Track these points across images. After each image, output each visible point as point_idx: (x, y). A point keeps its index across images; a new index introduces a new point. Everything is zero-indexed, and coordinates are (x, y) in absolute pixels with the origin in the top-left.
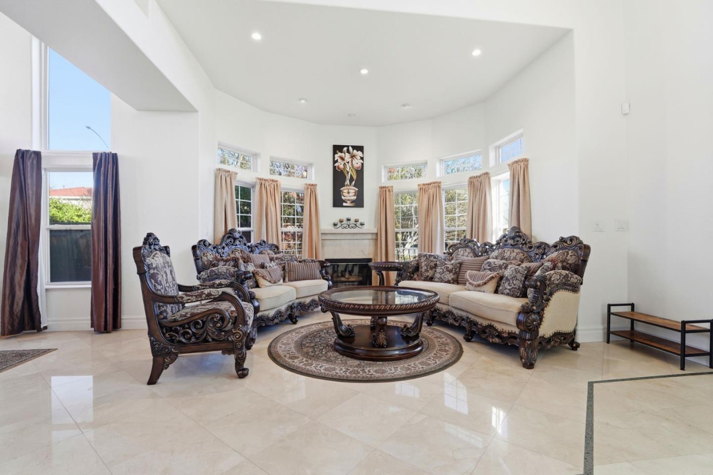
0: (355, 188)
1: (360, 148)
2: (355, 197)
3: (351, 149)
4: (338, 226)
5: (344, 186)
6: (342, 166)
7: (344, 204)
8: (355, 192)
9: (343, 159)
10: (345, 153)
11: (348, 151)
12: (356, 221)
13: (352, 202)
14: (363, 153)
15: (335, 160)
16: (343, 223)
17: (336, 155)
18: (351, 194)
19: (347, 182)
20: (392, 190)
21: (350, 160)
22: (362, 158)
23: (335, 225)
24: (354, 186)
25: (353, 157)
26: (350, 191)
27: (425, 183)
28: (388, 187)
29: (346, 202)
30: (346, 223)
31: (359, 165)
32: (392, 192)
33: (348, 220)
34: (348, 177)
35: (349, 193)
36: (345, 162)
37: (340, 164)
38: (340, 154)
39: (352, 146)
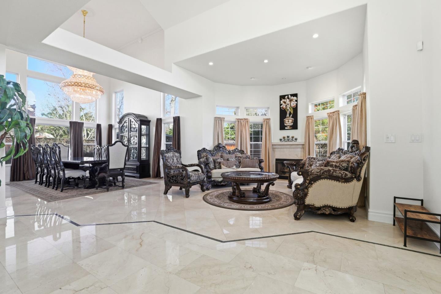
0: (292, 118)
1: (296, 95)
2: (292, 124)
3: (290, 96)
4: (282, 141)
5: (286, 118)
6: (284, 107)
7: (286, 128)
8: (293, 121)
9: (285, 103)
10: (286, 99)
11: (288, 98)
12: (293, 137)
13: (291, 126)
14: (297, 98)
15: (281, 104)
16: (285, 139)
17: (281, 101)
18: (290, 122)
19: (288, 115)
20: (313, 118)
21: (289, 103)
22: (297, 101)
23: (281, 140)
24: (292, 117)
25: (291, 101)
26: (289, 120)
27: (331, 112)
28: (311, 116)
29: (287, 127)
30: (288, 139)
31: (295, 104)
32: (313, 119)
33: (288, 137)
34: (288, 113)
35: (289, 121)
36: (286, 104)
37: (284, 106)
38: (283, 100)
39: (290, 95)
